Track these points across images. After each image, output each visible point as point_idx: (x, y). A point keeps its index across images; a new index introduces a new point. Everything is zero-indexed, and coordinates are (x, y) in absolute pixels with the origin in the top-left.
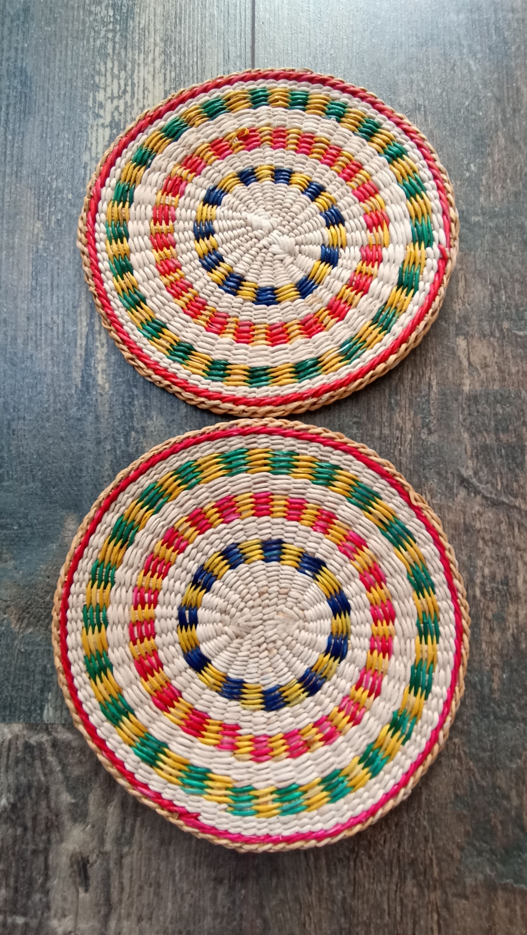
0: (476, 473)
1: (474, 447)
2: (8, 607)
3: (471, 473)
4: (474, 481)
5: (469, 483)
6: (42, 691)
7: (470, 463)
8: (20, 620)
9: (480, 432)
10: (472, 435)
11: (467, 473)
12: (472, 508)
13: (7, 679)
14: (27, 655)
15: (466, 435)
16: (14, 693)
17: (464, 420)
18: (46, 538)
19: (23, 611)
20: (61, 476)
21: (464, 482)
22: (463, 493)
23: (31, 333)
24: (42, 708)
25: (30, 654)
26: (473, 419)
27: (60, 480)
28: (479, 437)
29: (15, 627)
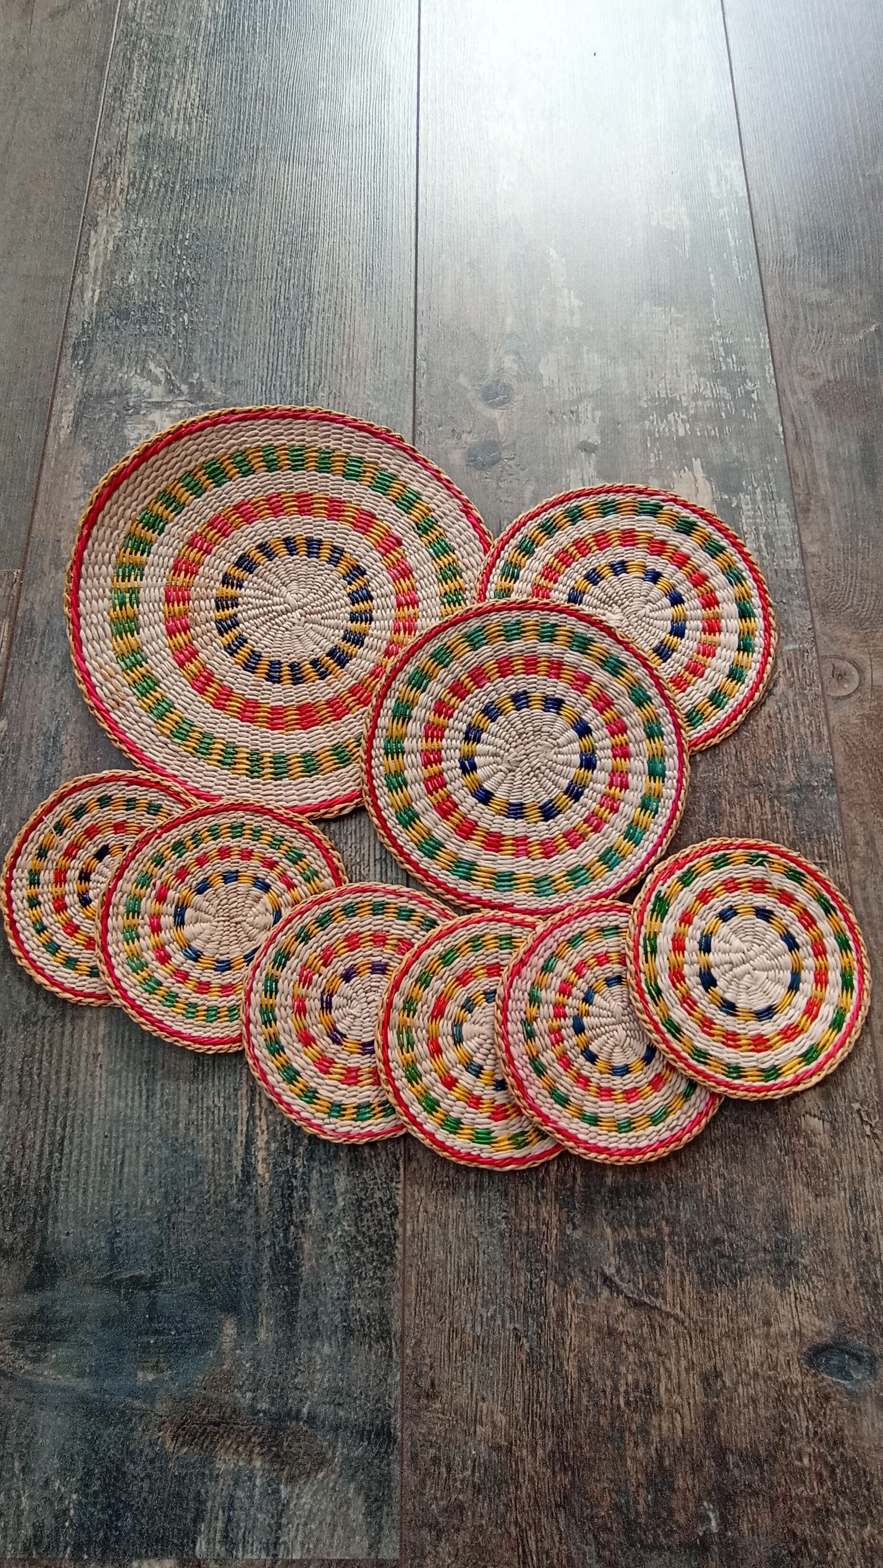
0: (618, 1271)
1: (616, 1244)
2: (164, 1423)
3: (613, 1270)
4: (616, 1279)
5: (611, 1281)
6: (195, 1521)
7: (612, 1260)
8: (175, 1437)
9: (622, 1226)
10: (614, 1230)
11: (610, 1271)
12: (615, 1309)
13: (160, 1509)
14: (180, 1479)
15: (608, 1231)
16: (167, 1525)
17: (607, 1214)
18: (204, 1345)
19: (178, 1428)
20: (220, 1275)
21: (607, 1280)
22: (606, 1293)
23: (193, 1116)
24: (194, 1542)
25: (184, 1478)
26: (615, 1213)
27: (219, 1279)
28: (621, 1232)
29: (169, 1446)
